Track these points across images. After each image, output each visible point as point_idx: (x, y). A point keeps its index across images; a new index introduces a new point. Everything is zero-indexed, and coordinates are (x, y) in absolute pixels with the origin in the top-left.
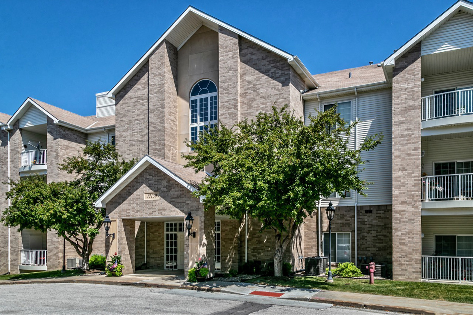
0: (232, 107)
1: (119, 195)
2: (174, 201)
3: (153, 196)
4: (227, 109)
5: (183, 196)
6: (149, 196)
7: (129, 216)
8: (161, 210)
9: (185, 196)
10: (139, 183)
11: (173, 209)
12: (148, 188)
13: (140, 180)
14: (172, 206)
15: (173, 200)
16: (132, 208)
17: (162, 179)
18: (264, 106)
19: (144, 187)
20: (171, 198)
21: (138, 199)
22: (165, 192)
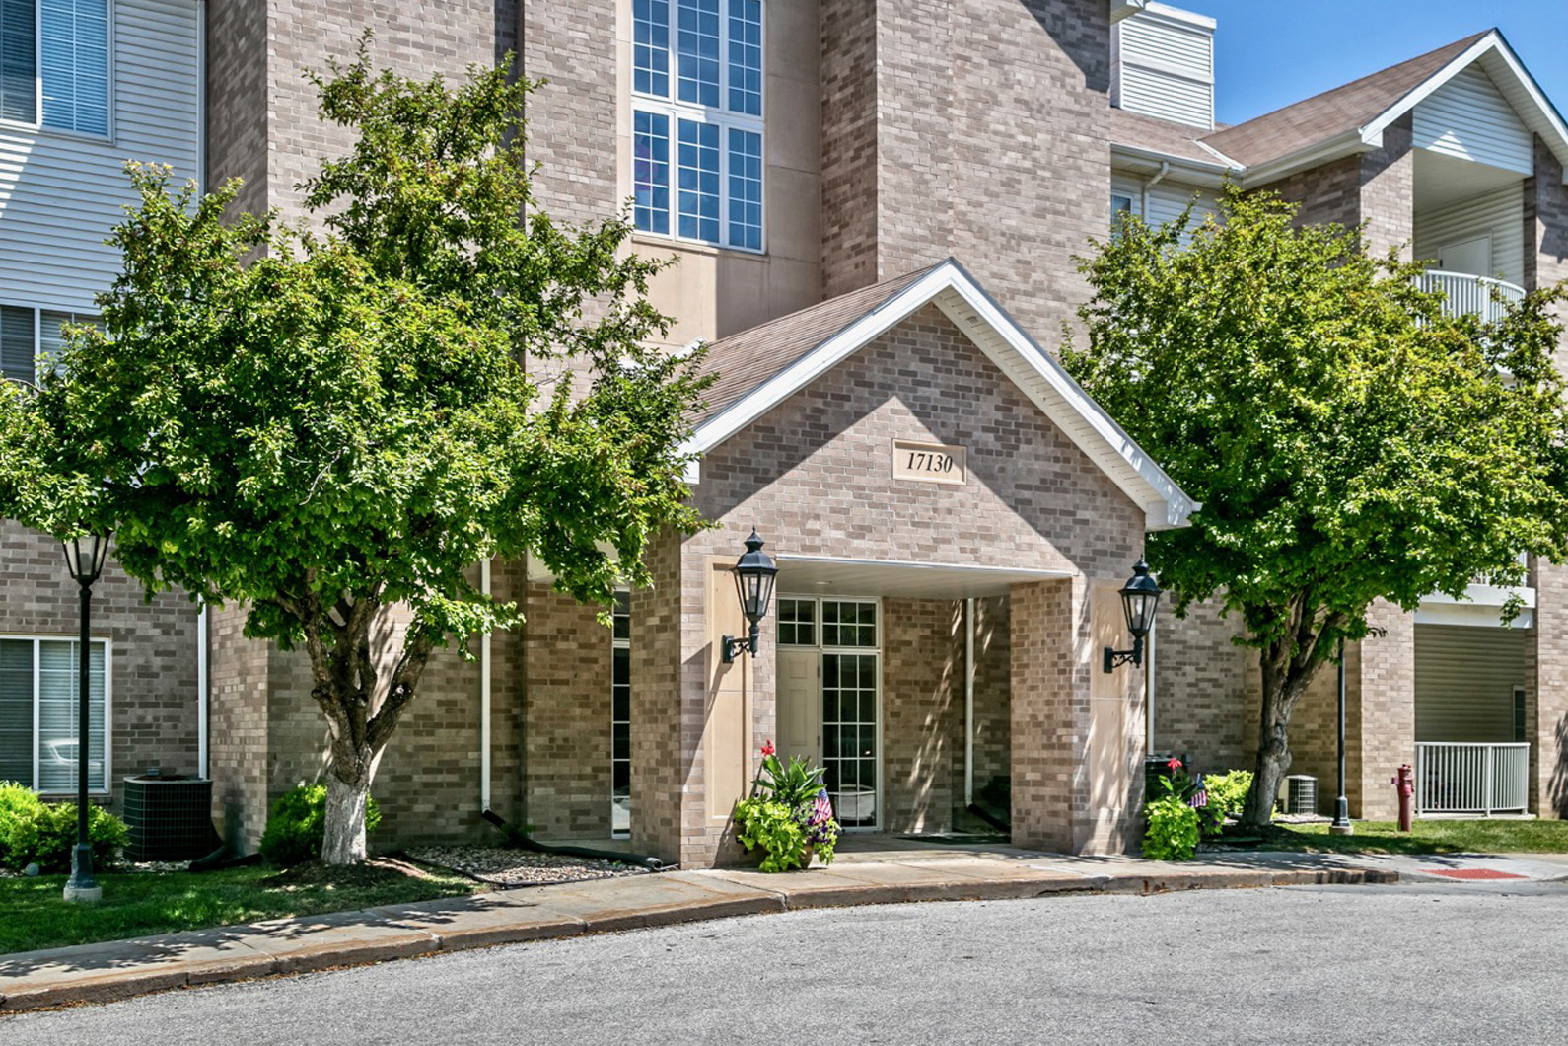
0: (929, 98)
1: (758, 429)
2: (1028, 502)
3: (935, 464)
4: (909, 102)
5: (1067, 483)
6: (917, 460)
7: (817, 549)
8: (973, 536)
9: (1074, 484)
10: (870, 385)
11: (1026, 539)
12: (912, 418)
13: (875, 375)
14: (1020, 520)
15: (1026, 495)
16: (834, 511)
17: (978, 390)
18: (1028, 140)
19: (894, 411)
20: (1018, 487)
21: (865, 466)
22: (990, 452)
